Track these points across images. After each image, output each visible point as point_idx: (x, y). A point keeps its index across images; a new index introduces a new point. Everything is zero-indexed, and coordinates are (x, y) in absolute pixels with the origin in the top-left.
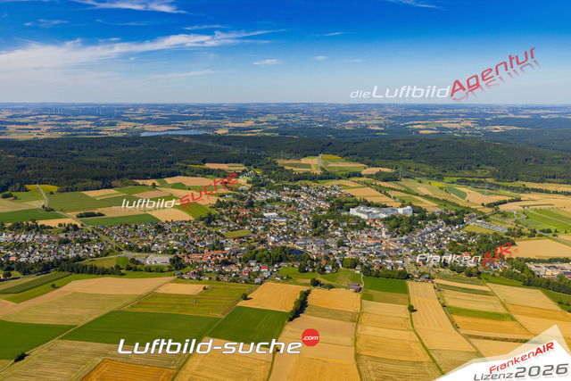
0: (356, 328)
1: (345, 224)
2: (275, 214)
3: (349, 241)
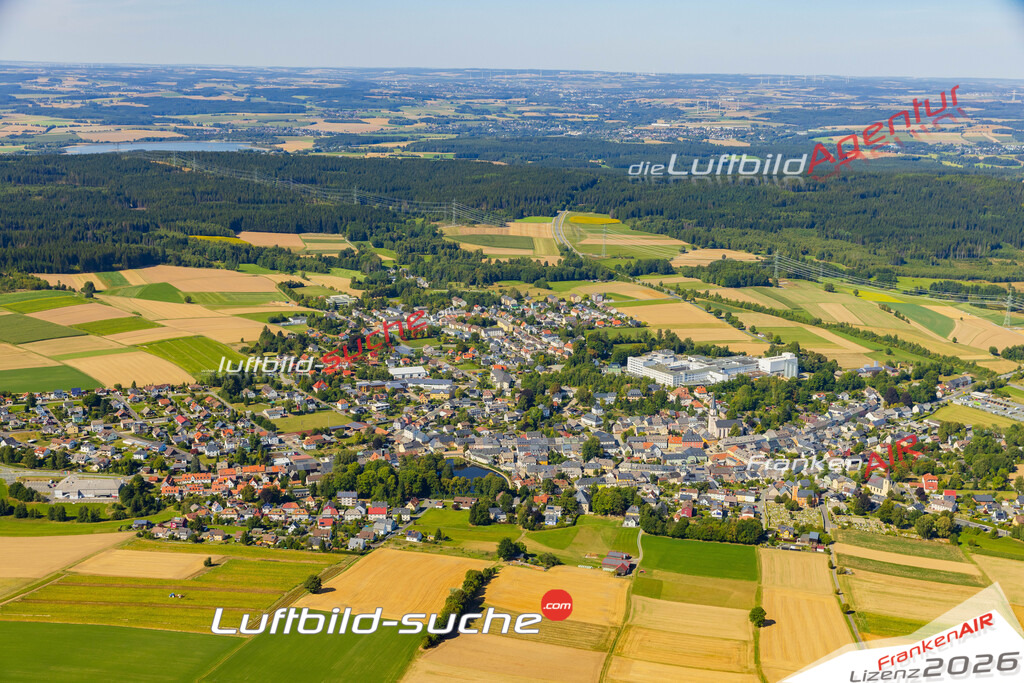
0: (606, 665)
1: (610, 399)
2: (420, 370)
3: (617, 444)
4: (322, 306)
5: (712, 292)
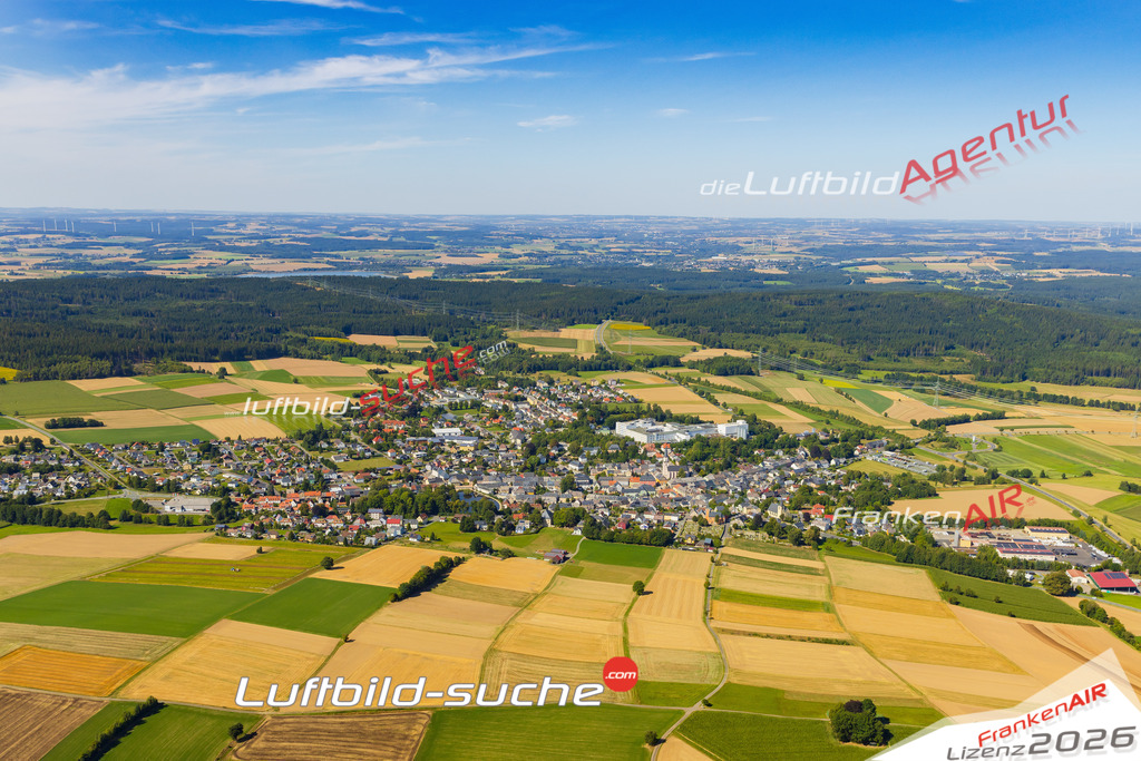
0: (516, 615)
1: (594, 452)
2: (458, 430)
3: (591, 482)
4: (396, 386)
5: (703, 379)
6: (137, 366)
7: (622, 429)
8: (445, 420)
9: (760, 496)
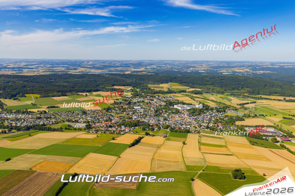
0: (157, 150)
1: (170, 112)
2: (139, 107)
3: (170, 118)
4: (125, 97)
5: (192, 95)
6: (67, 94)
7: (175, 106)
8: (136, 105)
9: (207, 121)
